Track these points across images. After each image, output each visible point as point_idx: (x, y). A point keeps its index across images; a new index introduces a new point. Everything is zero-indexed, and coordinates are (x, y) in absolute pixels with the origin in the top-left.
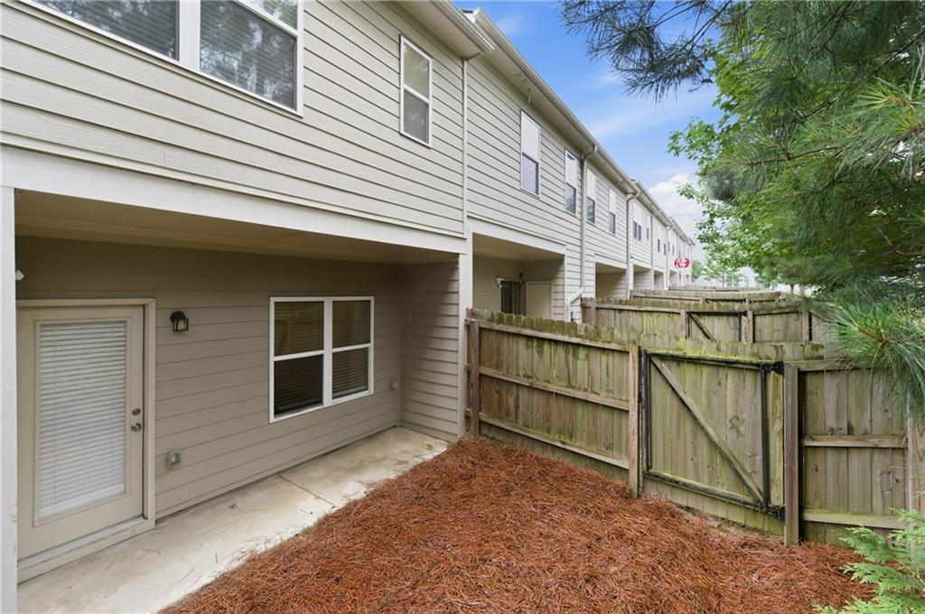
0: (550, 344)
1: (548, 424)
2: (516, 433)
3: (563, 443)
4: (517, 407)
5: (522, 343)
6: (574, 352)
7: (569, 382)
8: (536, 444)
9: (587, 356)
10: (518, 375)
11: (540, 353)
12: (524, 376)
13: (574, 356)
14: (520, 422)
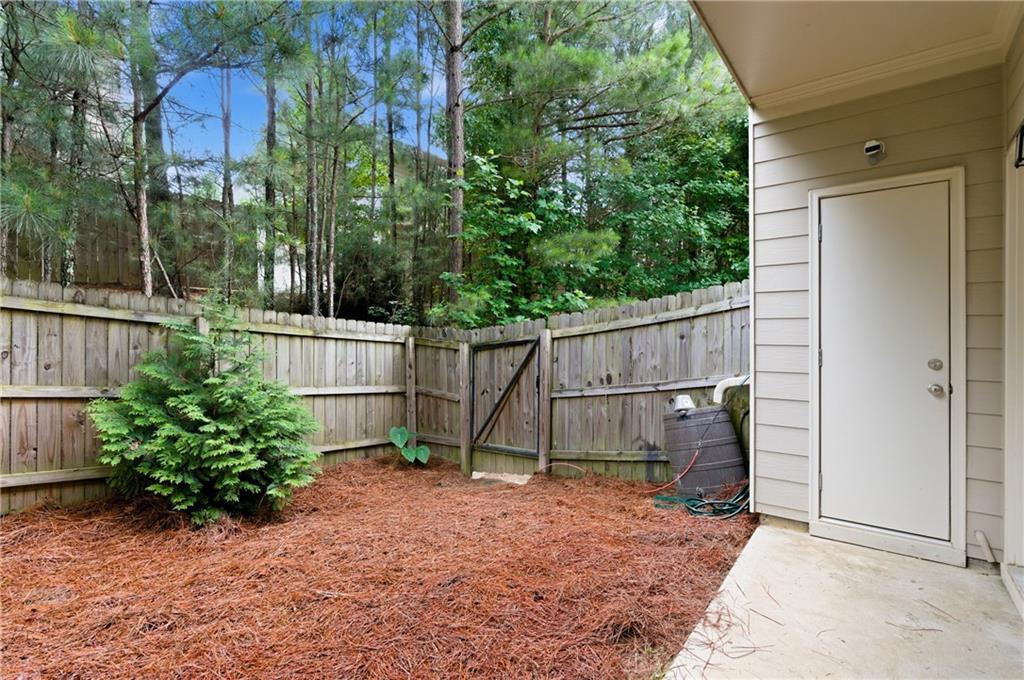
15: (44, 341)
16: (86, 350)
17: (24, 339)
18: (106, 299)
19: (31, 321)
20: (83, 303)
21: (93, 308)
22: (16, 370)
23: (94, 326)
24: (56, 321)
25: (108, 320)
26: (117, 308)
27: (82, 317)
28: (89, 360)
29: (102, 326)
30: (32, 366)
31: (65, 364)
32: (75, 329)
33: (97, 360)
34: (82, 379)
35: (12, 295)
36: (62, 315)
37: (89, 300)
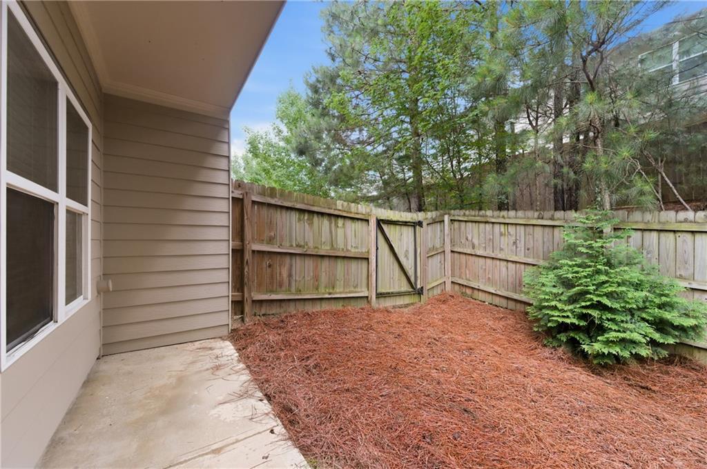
0: (318, 217)
1: (317, 283)
2: (289, 300)
3: (330, 294)
4: (290, 275)
5: (294, 216)
6: (335, 221)
7: (332, 246)
8: (307, 303)
9: (344, 224)
10: (292, 246)
11: (311, 224)
12: (297, 246)
13: (335, 224)
14: (293, 289)
15: (527, 238)
16: (544, 242)
17: (520, 237)
18: (553, 216)
19: (522, 228)
20: (542, 218)
21: (546, 221)
22: (518, 249)
23: (547, 230)
24: (531, 227)
25: (554, 227)
26: (559, 219)
27: (542, 226)
28: (545, 247)
29: (551, 229)
30: (523, 249)
31: (535, 248)
32: (538, 230)
33: (548, 247)
34: (542, 257)
35: (516, 218)
36: (534, 225)
37: (545, 217)
